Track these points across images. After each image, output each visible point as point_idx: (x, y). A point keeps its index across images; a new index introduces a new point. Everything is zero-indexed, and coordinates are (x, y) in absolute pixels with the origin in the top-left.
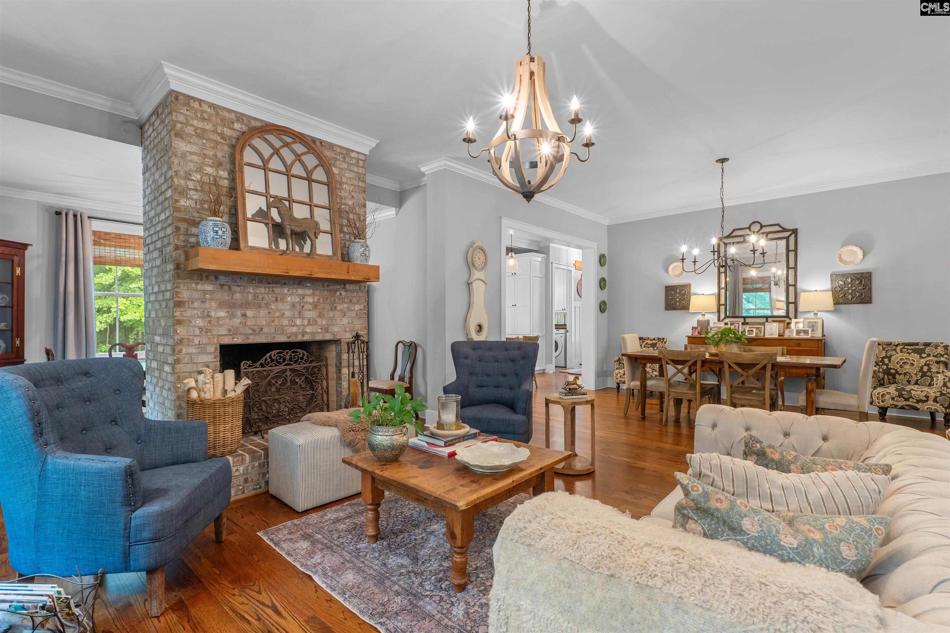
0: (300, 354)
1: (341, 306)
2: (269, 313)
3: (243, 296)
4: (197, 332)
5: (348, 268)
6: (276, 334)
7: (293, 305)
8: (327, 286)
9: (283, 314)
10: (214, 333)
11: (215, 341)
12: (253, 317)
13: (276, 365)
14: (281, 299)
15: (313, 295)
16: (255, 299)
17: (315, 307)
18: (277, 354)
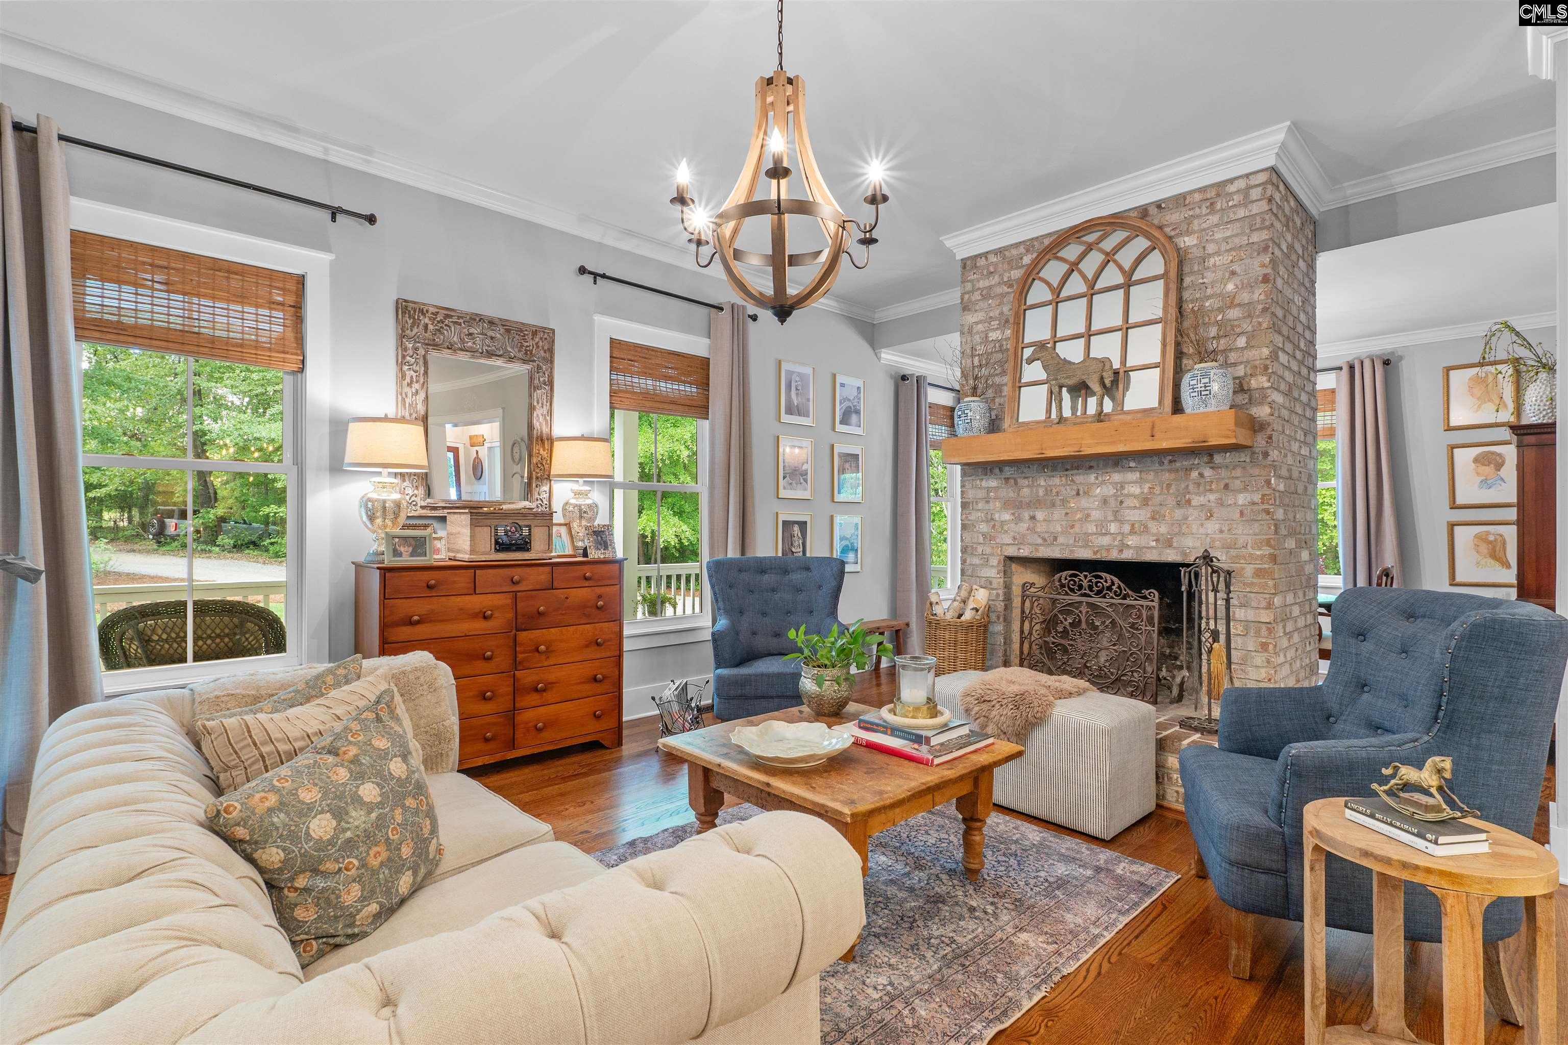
0: (1106, 581)
1: (1202, 499)
2: (1067, 514)
3: (1032, 491)
4: (981, 540)
6: (1076, 546)
7: (1105, 501)
8: (1170, 462)
9: (1088, 516)
10: (998, 541)
11: (999, 552)
12: (1045, 520)
13: (1067, 594)
14: (1085, 493)
15: (1141, 481)
16: (1047, 494)
17: (1145, 501)
18: (1070, 576)
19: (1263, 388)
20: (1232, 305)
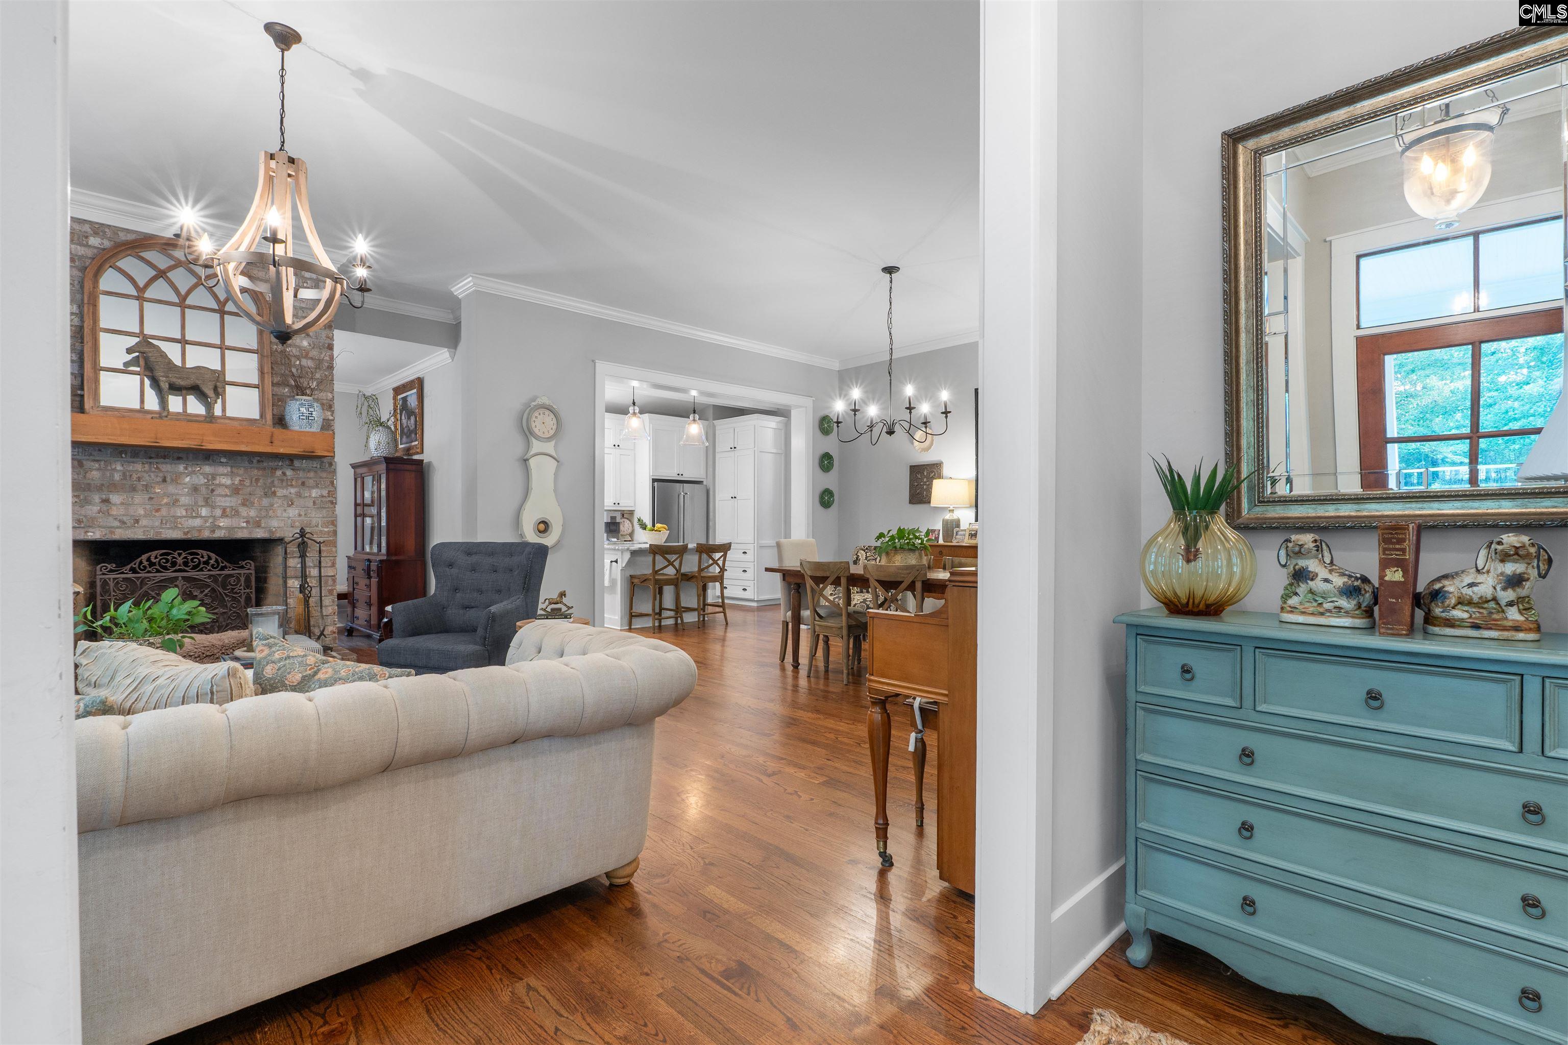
0: (202, 557)
1: (285, 491)
2: (151, 498)
3: (104, 475)
5: (272, 436)
6: (163, 528)
7: (195, 489)
8: (259, 461)
9: (177, 501)
12: (122, 504)
13: (158, 571)
14: (172, 480)
15: (232, 475)
16: (125, 478)
17: (236, 491)
18: (161, 555)
19: (328, 420)
20: (306, 357)
